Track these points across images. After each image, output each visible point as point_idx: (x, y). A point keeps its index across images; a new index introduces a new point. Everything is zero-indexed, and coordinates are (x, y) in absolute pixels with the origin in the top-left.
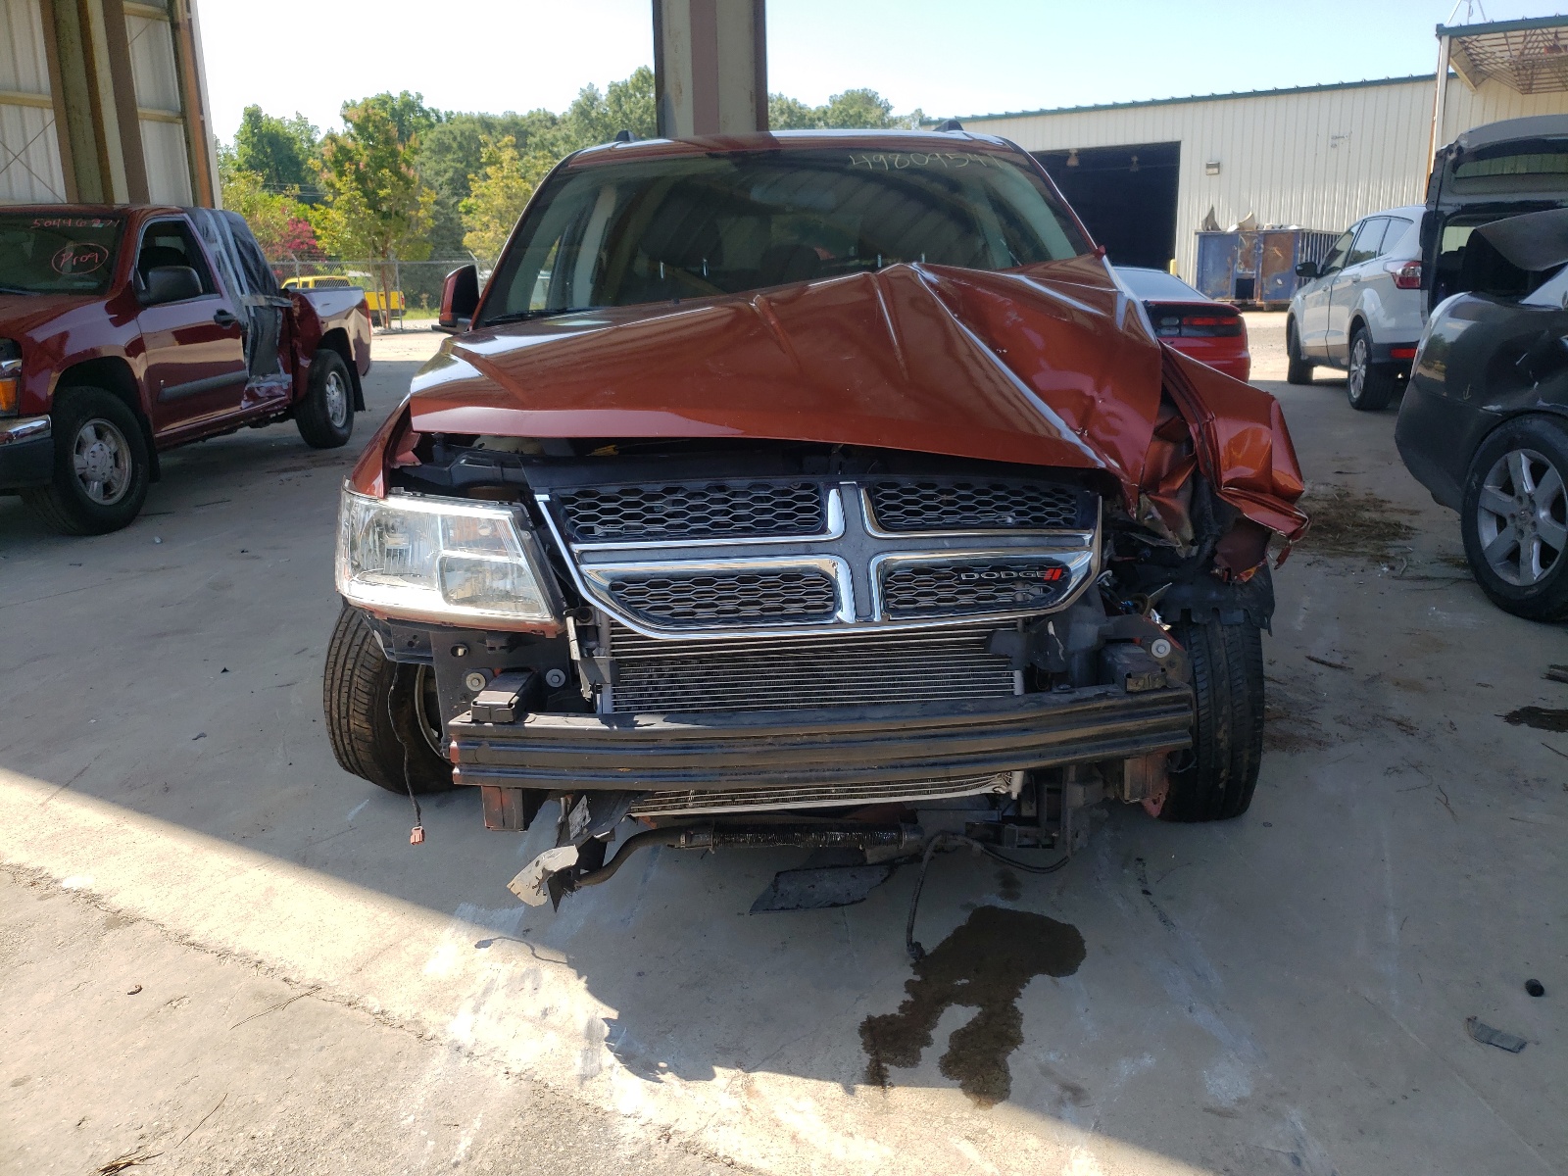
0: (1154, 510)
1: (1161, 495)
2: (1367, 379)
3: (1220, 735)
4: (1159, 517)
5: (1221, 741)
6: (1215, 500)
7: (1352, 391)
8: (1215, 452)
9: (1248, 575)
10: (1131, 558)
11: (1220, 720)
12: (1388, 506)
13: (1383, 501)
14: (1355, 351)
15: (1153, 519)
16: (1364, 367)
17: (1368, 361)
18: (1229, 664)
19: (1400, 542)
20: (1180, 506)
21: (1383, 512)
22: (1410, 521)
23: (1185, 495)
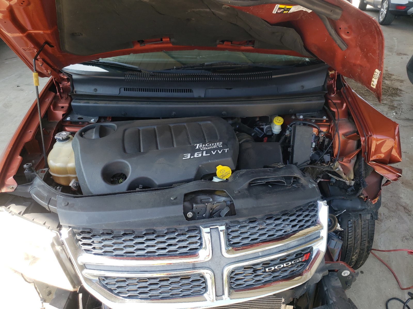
0: (340, 167)
1: (344, 162)
2: (386, 15)
3: (353, 257)
4: (341, 170)
5: (353, 259)
6: (366, 165)
7: (380, 18)
8: (370, 149)
9: (375, 201)
10: (327, 180)
11: (354, 253)
12: (393, 77)
13: (391, 75)
14: (384, 4)
15: (339, 170)
16: (386, 10)
17: (388, 9)
18: (362, 235)
19: (398, 98)
20: (350, 166)
21: (392, 80)
22: (401, 86)
23: (353, 162)
